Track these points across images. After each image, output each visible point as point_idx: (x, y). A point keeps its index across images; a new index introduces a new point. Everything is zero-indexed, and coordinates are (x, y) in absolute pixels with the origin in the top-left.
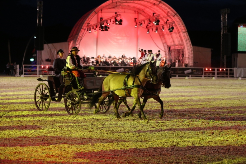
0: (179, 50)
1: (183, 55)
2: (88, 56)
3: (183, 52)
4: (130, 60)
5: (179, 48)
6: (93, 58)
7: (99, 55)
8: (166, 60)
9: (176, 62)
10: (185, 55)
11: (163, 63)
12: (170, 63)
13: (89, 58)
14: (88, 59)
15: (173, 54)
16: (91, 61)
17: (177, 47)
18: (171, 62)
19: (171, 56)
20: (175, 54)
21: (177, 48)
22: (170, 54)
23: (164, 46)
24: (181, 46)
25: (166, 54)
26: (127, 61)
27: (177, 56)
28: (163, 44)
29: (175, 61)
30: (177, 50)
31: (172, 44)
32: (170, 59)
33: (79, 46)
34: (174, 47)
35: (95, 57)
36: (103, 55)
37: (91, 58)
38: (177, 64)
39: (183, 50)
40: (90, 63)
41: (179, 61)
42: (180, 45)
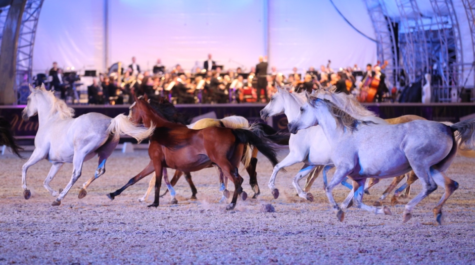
0: (435, 32)
1: (452, 52)
2: (70, 67)
3: (451, 41)
4: (241, 78)
5: (435, 28)
6: (90, 73)
7: (113, 61)
8: (383, 77)
9: (425, 83)
10: (459, 55)
11: (371, 86)
12: (398, 86)
13: (74, 73)
14: (72, 77)
15: (408, 50)
16: (83, 88)
17: (426, 21)
18: (402, 84)
19: (402, 61)
20: (418, 52)
21: (426, 28)
22: (398, 49)
23: (373, 21)
24: (444, 19)
25: (380, 53)
26: (229, 84)
27: (424, 59)
28: (370, 11)
29: (417, 77)
30: (427, 33)
31: (408, 10)
32: (398, 72)
33: (35, 26)
34: (413, 23)
35: (100, 68)
36: (130, 63)
37: (83, 73)
38: (427, 89)
39: (451, 33)
40: (79, 93)
41: (436, 79)
42: (440, 14)
